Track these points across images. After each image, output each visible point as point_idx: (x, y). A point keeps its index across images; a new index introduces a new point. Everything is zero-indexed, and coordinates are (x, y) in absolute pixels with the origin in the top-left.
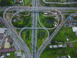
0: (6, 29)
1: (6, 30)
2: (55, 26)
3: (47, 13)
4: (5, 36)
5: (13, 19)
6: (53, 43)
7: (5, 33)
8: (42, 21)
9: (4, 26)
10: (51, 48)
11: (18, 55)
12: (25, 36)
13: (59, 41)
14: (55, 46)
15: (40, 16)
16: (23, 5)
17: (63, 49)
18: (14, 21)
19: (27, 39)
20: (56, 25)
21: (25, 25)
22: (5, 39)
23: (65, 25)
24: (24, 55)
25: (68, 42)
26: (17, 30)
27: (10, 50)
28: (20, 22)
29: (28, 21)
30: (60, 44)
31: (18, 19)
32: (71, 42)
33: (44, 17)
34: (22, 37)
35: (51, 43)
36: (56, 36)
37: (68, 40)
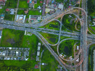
0: (62, 10)
1: (61, 9)
2: (61, 55)
3: (78, 49)
4: (56, 9)
5: (72, 15)
6: (43, 47)
7: (59, 9)
8: (68, 42)
9: (66, 8)
10: (38, 44)
11: (38, 17)
12: (54, 24)
13: (43, 54)
14: (39, 48)
15: (75, 41)
16: (90, 25)
17: (35, 56)
18: (70, 16)
19: (51, 25)
20: (62, 56)
21: (64, 25)
22: (53, 9)
23: (60, 67)
24: (37, 22)
25: (40, 64)
26: (60, 18)
27: (43, 12)
28: (69, 21)
29: (69, 27)
30: (40, 54)
31: (72, 19)
32: (40, 67)
33: (73, 45)
34: (53, 22)
35: (43, 45)
36: (49, 52)
37: (43, 64)
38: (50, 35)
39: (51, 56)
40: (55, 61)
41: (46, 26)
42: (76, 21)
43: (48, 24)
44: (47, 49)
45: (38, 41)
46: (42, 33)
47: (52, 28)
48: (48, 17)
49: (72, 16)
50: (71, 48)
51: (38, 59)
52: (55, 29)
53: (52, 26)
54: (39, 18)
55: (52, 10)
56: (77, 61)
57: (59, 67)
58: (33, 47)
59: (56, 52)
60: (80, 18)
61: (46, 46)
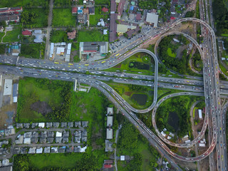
0: (155, 26)
1: (152, 25)
2: (162, 133)
3: (201, 116)
4: (141, 24)
5: (180, 37)
6: (118, 118)
7: (148, 24)
8: (175, 101)
9: (164, 21)
10: (106, 110)
11: (102, 47)
12: (139, 60)
13: (120, 134)
14: (110, 120)
15: (192, 98)
16: (223, 59)
17: (101, 140)
18: (175, 40)
19: (132, 65)
20: (165, 135)
21: (164, 61)
22: (134, 24)
23: (164, 163)
24: (100, 58)
25: (116, 158)
26: (153, 46)
27: (112, 34)
28: (173, 51)
29: (176, 66)
30: (113, 134)
31: (180, 47)
32: (116, 165)
33: (189, 109)
34: (136, 55)
35: (118, 112)
36: (135, 129)
37: (123, 158)
38: (133, 87)
39: (140, 137)
40: (151, 148)
41: (122, 67)
42: (191, 51)
43: (124, 63)
44: (129, 122)
45: (106, 103)
46: (114, 85)
47: (136, 70)
48: (125, 44)
49: (181, 40)
50: (185, 115)
51: (109, 148)
52: (143, 73)
53: (134, 66)
54: (104, 49)
55: (133, 27)
56: (201, 145)
57: (160, 162)
58: (95, 118)
59: (151, 128)
60: (199, 43)
61: (124, 113)
